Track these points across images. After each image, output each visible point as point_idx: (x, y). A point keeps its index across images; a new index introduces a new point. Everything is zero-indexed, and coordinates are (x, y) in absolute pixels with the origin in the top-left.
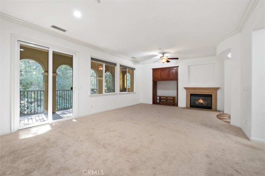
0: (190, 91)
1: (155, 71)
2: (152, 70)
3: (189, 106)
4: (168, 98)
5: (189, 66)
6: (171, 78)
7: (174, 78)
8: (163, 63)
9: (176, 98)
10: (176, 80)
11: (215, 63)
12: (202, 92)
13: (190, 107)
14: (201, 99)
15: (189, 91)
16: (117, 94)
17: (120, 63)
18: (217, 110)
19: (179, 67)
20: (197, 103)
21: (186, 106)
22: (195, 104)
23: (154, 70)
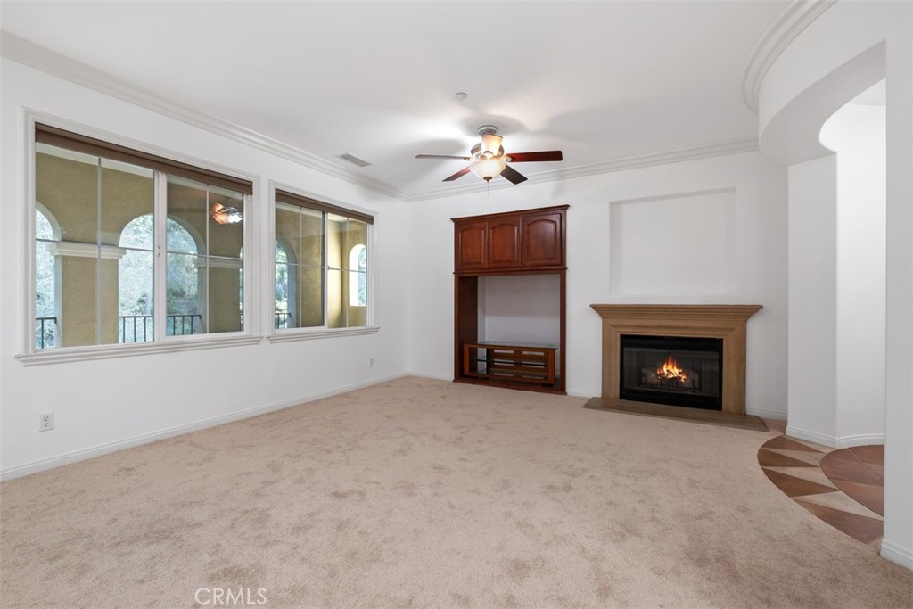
0: (620, 322)
1: (467, 229)
2: (453, 224)
3: (616, 391)
4: (524, 353)
5: (614, 205)
6: (534, 259)
7: (549, 259)
8: (488, 179)
9: (558, 352)
10: (557, 271)
11: (733, 190)
12: (677, 328)
13: (622, 396)
14: (673, 362)
15: (615, 322)
16: (255, 341)
17: (275, 183)
18: (748, 413)
19: (569, 212)
20: (652, 377)
21: (603, 394)
22: (640, 383)
23: (464, 226)
